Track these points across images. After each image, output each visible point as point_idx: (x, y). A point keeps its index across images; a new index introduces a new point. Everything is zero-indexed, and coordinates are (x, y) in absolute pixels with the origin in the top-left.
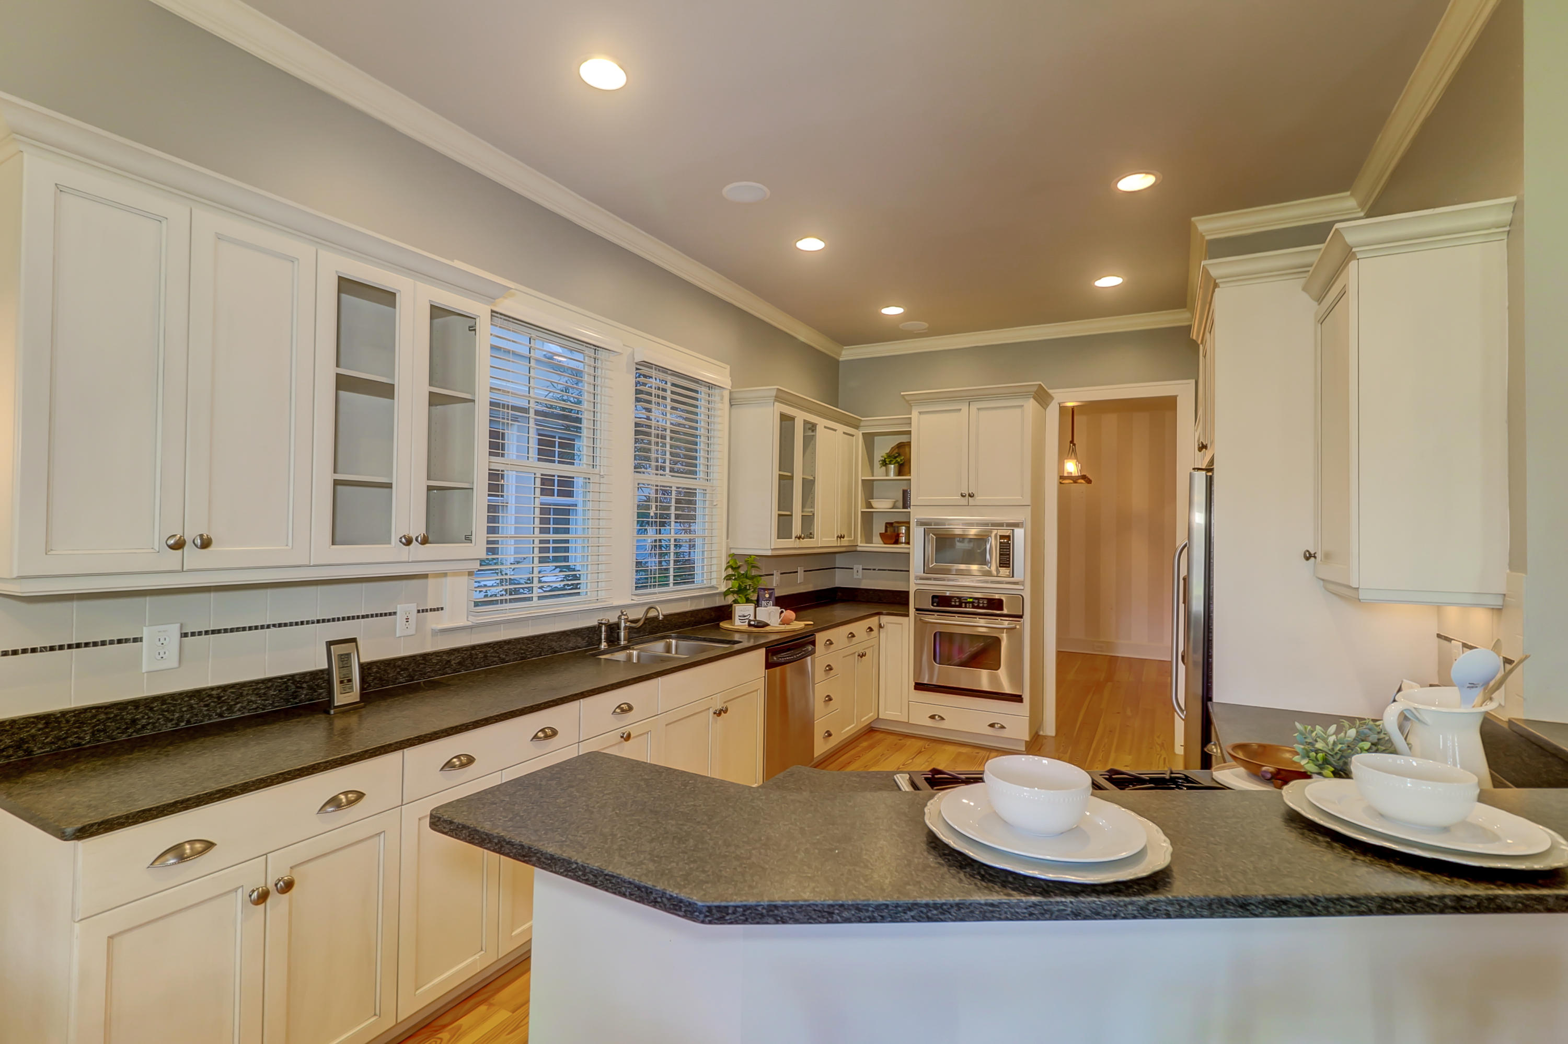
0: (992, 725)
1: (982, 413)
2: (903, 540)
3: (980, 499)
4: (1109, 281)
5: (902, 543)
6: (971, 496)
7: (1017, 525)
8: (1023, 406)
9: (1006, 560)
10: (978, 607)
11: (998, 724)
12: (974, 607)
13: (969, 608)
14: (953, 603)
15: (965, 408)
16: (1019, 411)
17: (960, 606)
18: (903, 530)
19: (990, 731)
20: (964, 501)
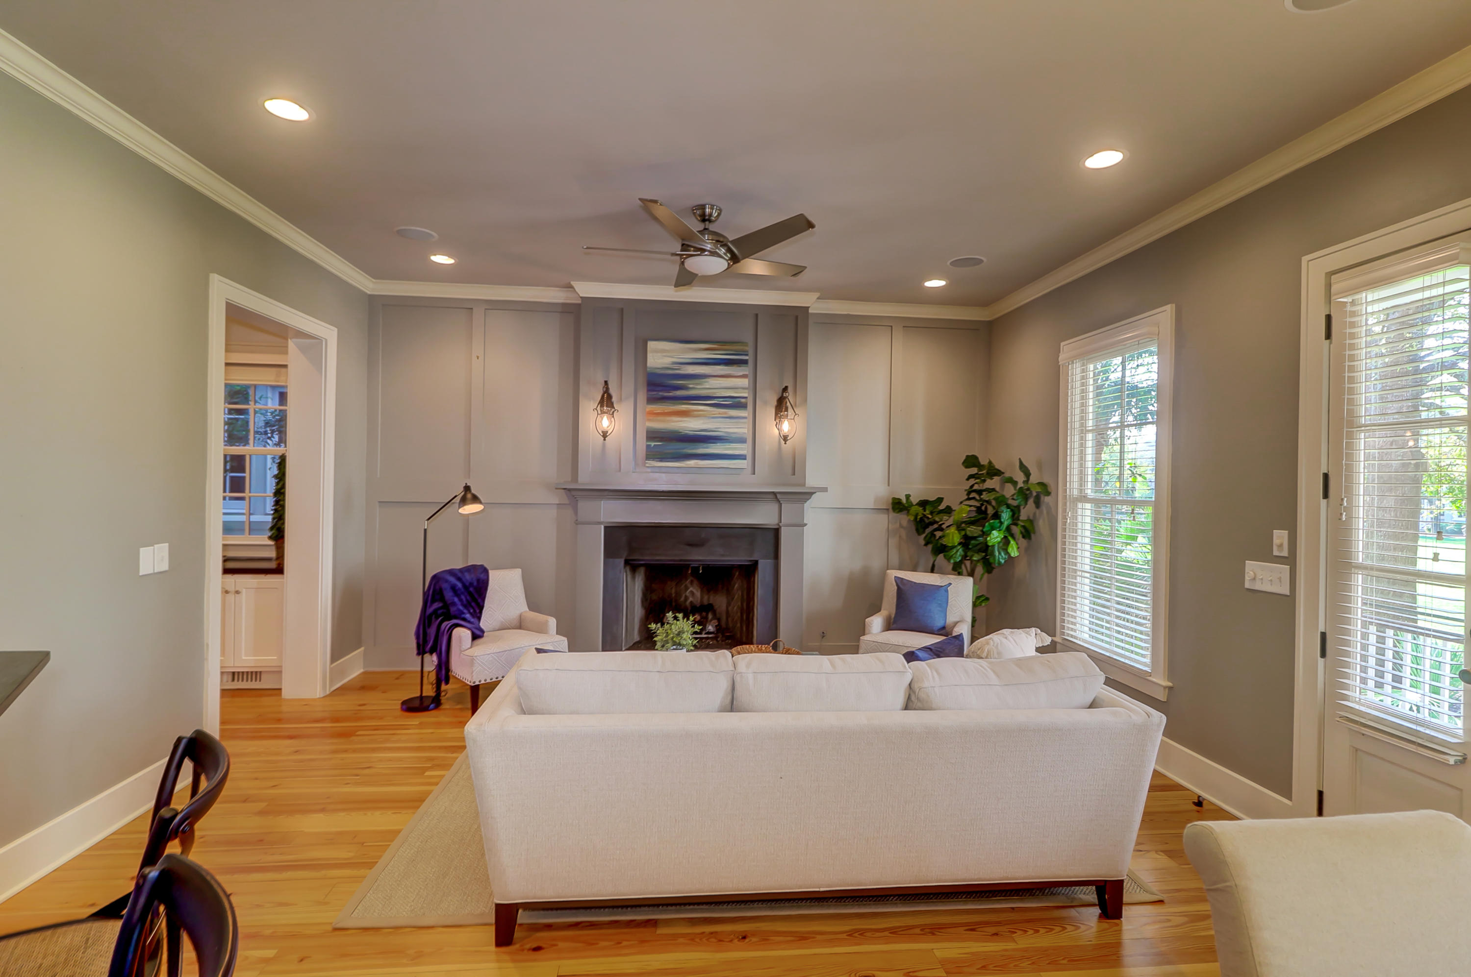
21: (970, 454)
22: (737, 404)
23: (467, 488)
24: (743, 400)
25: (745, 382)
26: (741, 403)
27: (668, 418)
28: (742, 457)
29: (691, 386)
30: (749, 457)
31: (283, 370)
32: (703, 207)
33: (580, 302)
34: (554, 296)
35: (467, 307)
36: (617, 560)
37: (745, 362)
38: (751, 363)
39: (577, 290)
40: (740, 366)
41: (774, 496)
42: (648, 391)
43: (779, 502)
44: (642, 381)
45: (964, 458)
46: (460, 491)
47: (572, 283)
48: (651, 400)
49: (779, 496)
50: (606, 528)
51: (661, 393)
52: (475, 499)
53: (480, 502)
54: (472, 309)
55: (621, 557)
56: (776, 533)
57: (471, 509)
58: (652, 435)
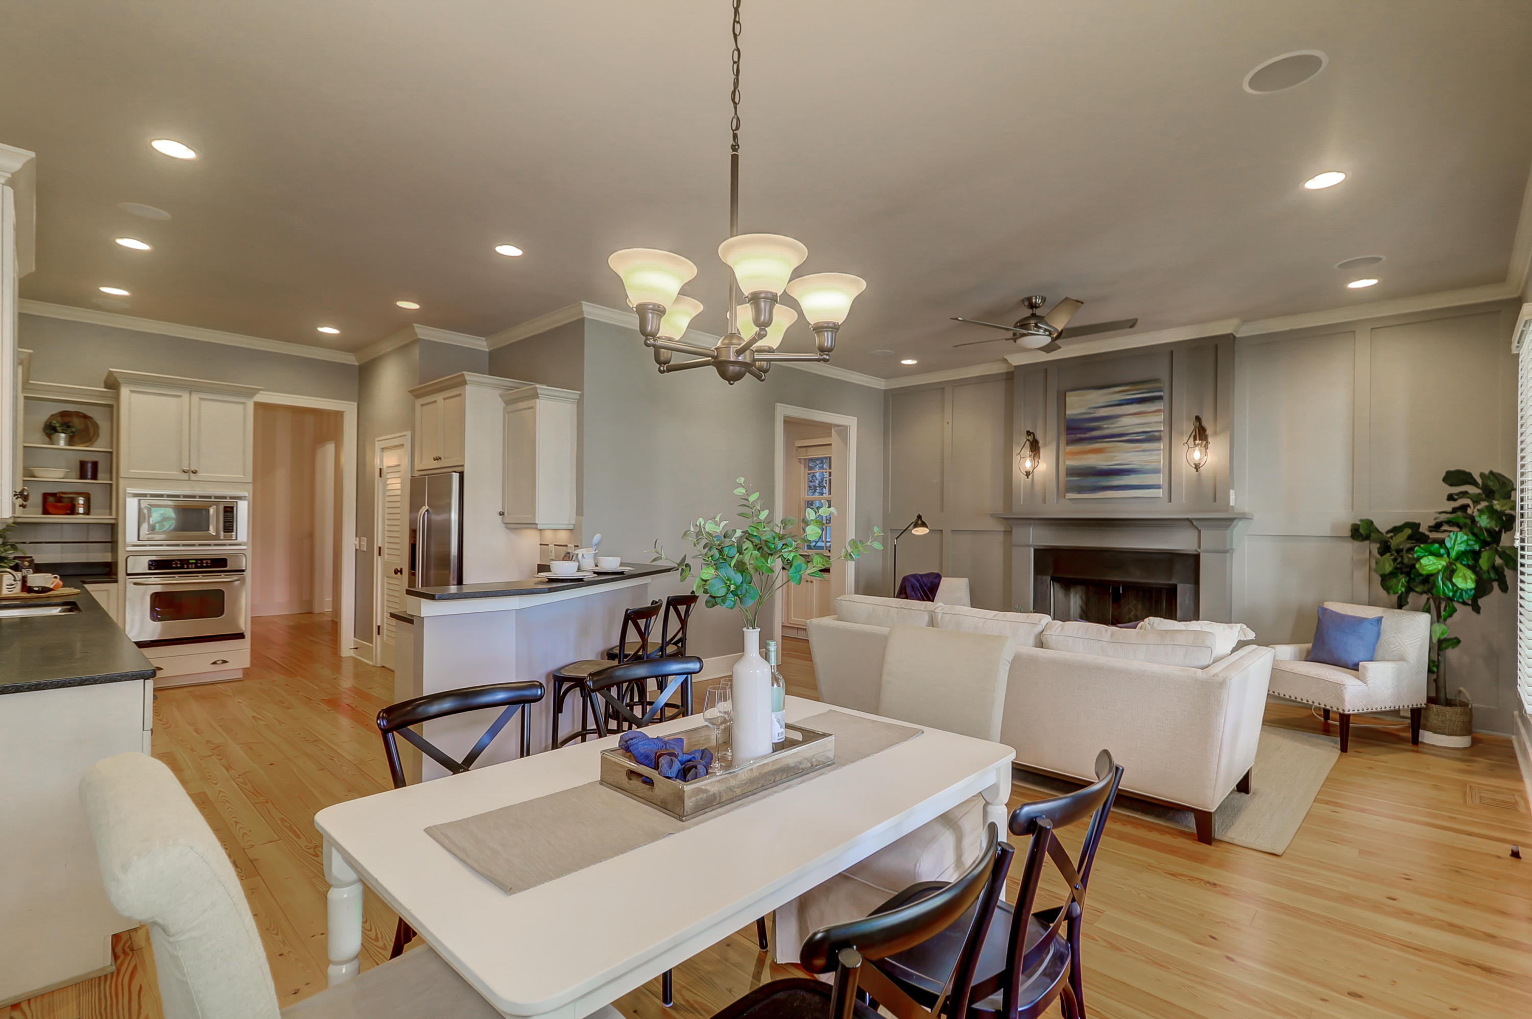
0: (214, 663)
1: (204, 403)
2: (81, 510)
3: (201, 475)
4: (329, 330)
5: (79, 514)
6: (195, 472)
7: (240, 498)
8: (244, 403)
9: (229, 525)
10: (202, 567)
11: (218, 661)
12: (197, 567)
13: (192, 568)
14: (174, 566)
15: (186, 396)
16: (241, 407)
17: (182, 567)
18: (81, 501)
19: (214, 668)
20: (185, 476)
21: (1453, 469)
22: (1151, 438)
23: (919, 517)
24: (1157, 434)
25: (1161, 417)
26: (1154, 436)
27: (1085, 456)
28: (1158, 487)
29: (1105, 426)
30: (1166, 487)
31: (829, 447)
32: (1029, 299)
33: (1012, 369)
34: (997, 368)
35: (940, 388)
36: (1044, 578)
37: (1160, 398)
38: (1166, 398)
39: (1010, 361)
40: (1153, 403)
41: (1190, 522)
42: (1068, 434)
43: (1198, 528)
44: (1063, 428)
45: (1444, 474)
46: (914, 519)
47: (1005, 357)
48: (1070, 442)
49: (1194, 523)
50: (1035, 550)
51: (1078, 436)
52: (924, 525)
53: (927, 527)
54: (944, 388)
55: (1048, 575)
56: (1196, 558)
57: (920, 531)
58: (1073, 472)
